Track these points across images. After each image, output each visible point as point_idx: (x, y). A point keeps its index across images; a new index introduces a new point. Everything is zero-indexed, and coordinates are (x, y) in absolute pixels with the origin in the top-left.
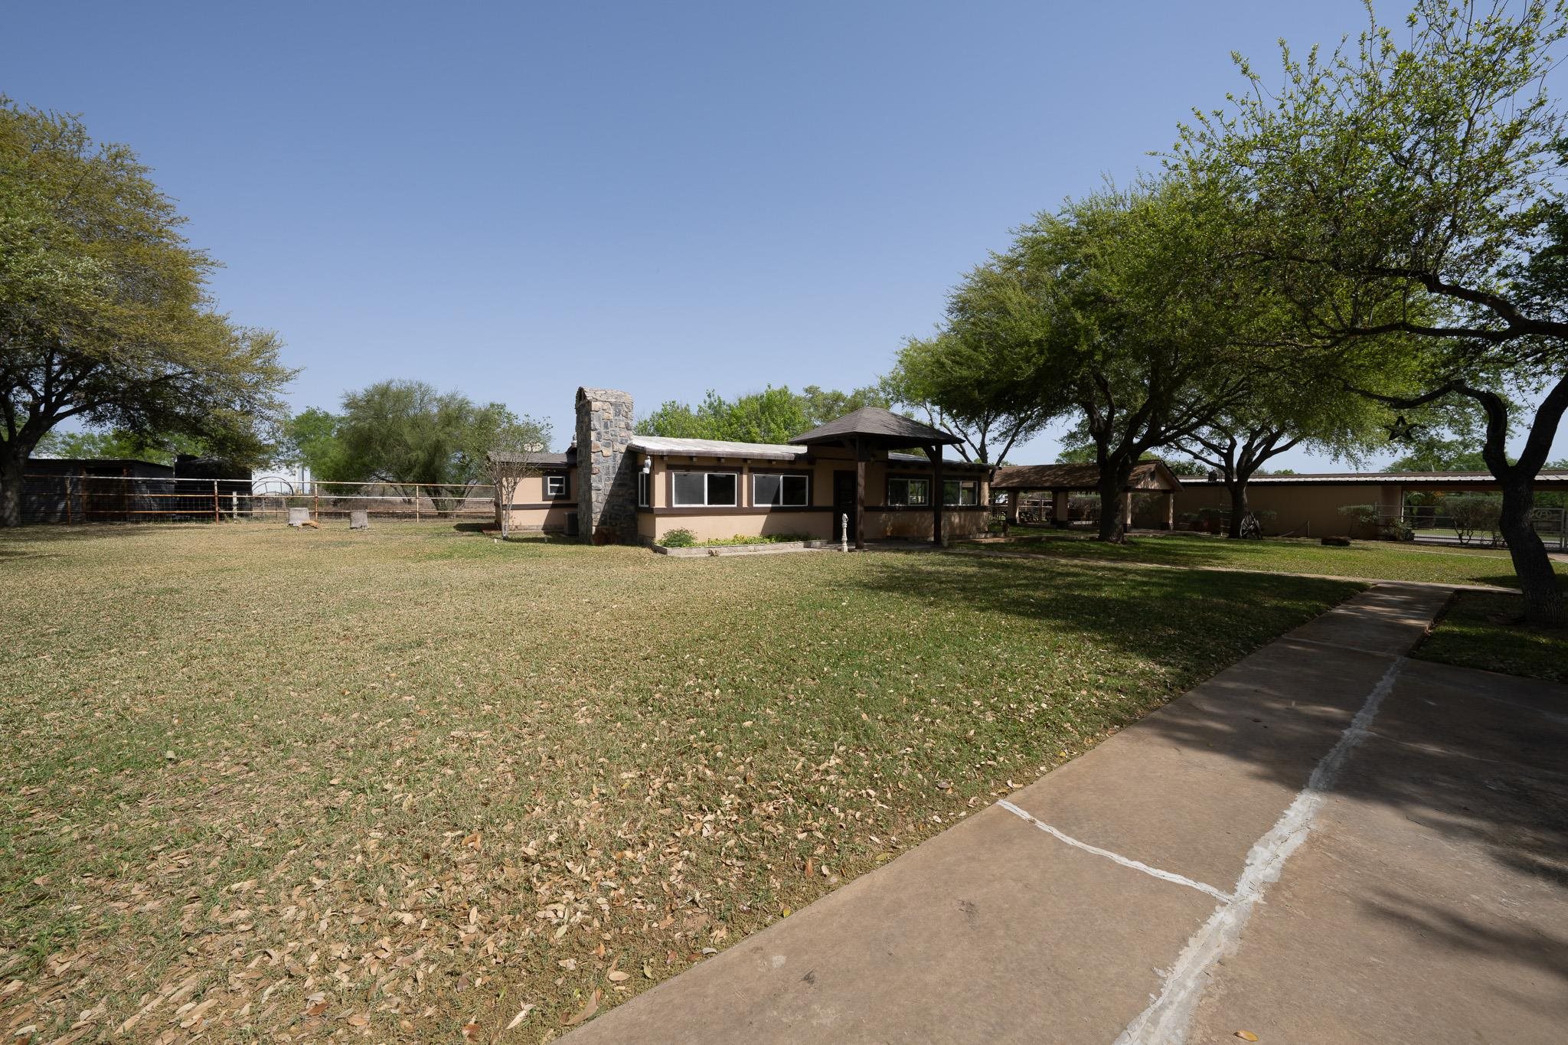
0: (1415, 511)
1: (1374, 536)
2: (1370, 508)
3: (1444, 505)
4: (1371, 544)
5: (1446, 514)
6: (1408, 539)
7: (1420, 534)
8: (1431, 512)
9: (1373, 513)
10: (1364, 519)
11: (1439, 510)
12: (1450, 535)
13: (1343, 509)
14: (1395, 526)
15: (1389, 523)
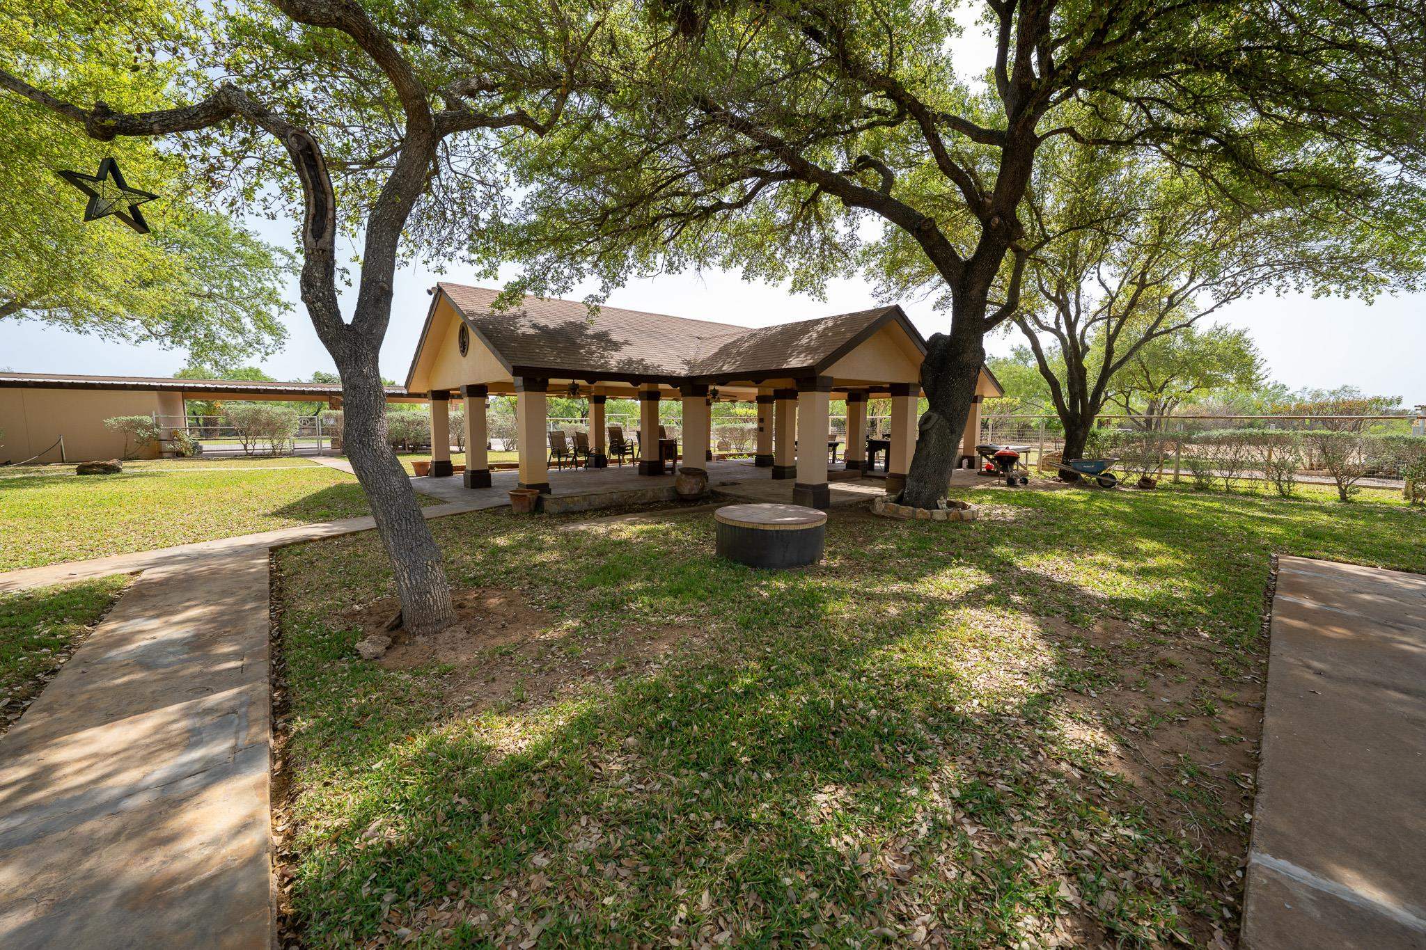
0: (201, 422)
1: (158, 455)
2: (148, 420)
3: (227, 414)
4: (154, 466)
5: (228, 424)
6: (197, 453)
7: (208, 446)
8: (214, 423)
9: (152, 426)
10: (143, 433)
11: (221, 420)
12: (234, 445)
13: (112, 421)
14: (180, 440)
15: (173, 437)
